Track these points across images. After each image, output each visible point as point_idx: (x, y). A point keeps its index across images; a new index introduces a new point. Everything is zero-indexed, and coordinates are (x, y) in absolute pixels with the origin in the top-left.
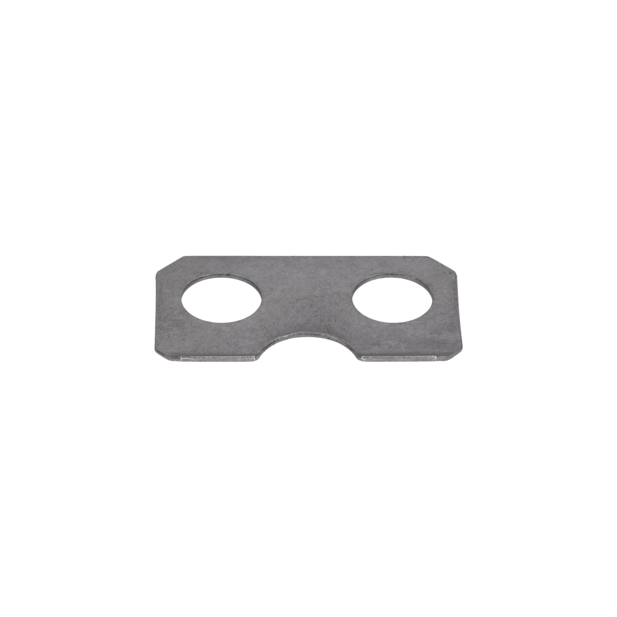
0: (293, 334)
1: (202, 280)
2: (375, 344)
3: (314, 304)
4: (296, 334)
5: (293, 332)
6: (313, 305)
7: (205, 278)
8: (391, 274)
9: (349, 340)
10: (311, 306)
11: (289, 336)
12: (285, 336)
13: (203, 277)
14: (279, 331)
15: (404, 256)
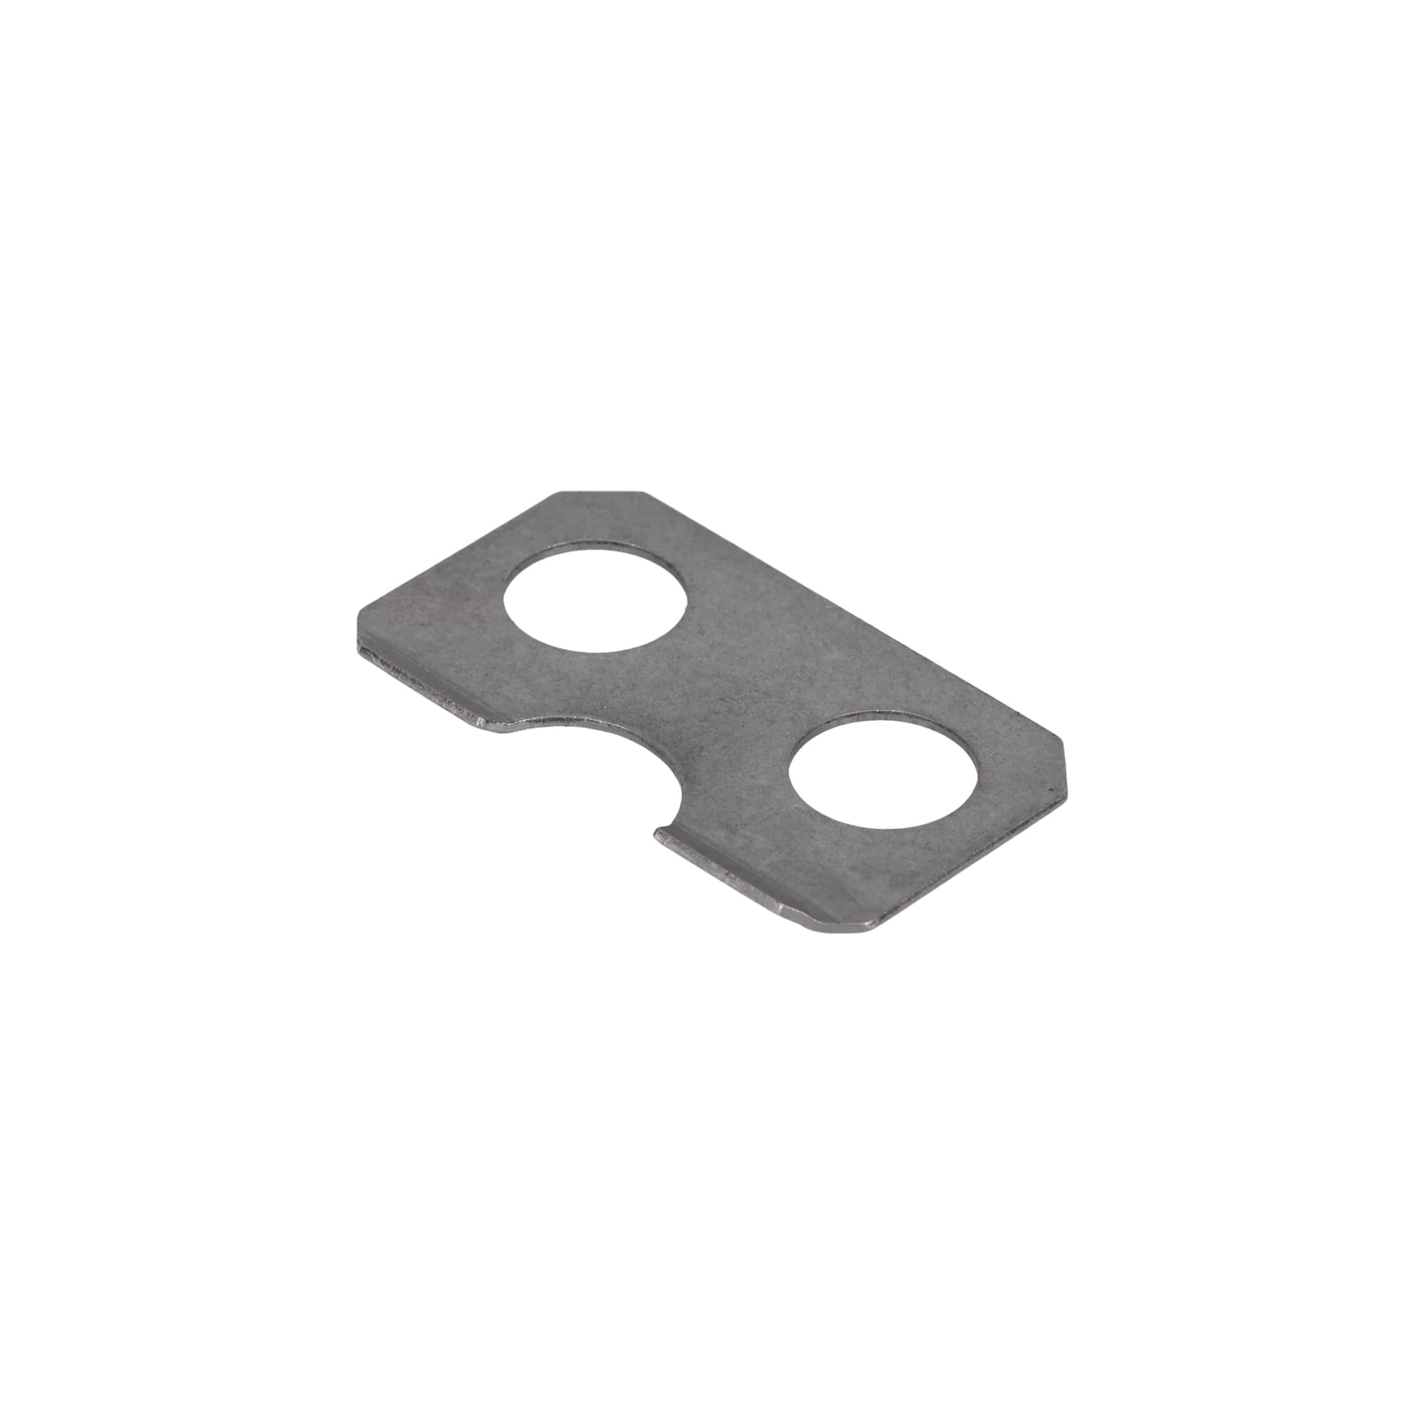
0: (618, 726)
1: (618, 550)
2: (725, 826)
3: (733, 699)
4: (624, 730)
5: (624, 723)
6: (728, 700)
7: (626, 549)
8: (949, 730)
9: (695, 793)
10: (722, 700)
11: (609, 725)
12: (600, 721)
13: (622, 545)
14: (602, 707)
15: (1018, 713)
